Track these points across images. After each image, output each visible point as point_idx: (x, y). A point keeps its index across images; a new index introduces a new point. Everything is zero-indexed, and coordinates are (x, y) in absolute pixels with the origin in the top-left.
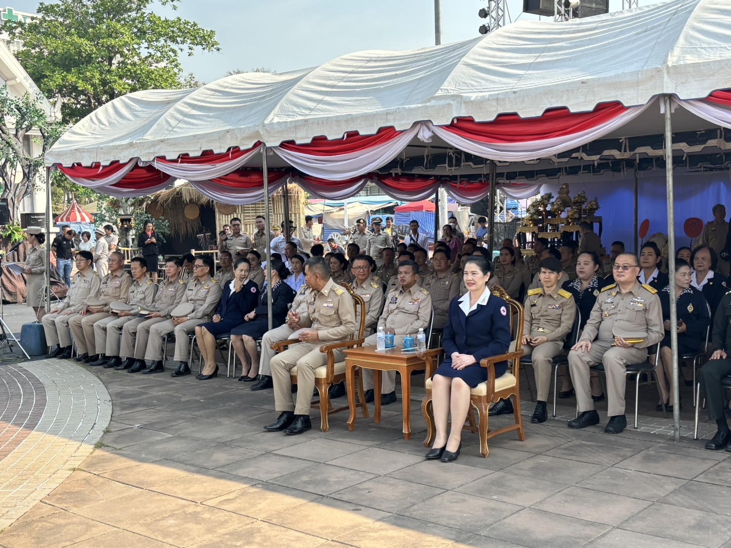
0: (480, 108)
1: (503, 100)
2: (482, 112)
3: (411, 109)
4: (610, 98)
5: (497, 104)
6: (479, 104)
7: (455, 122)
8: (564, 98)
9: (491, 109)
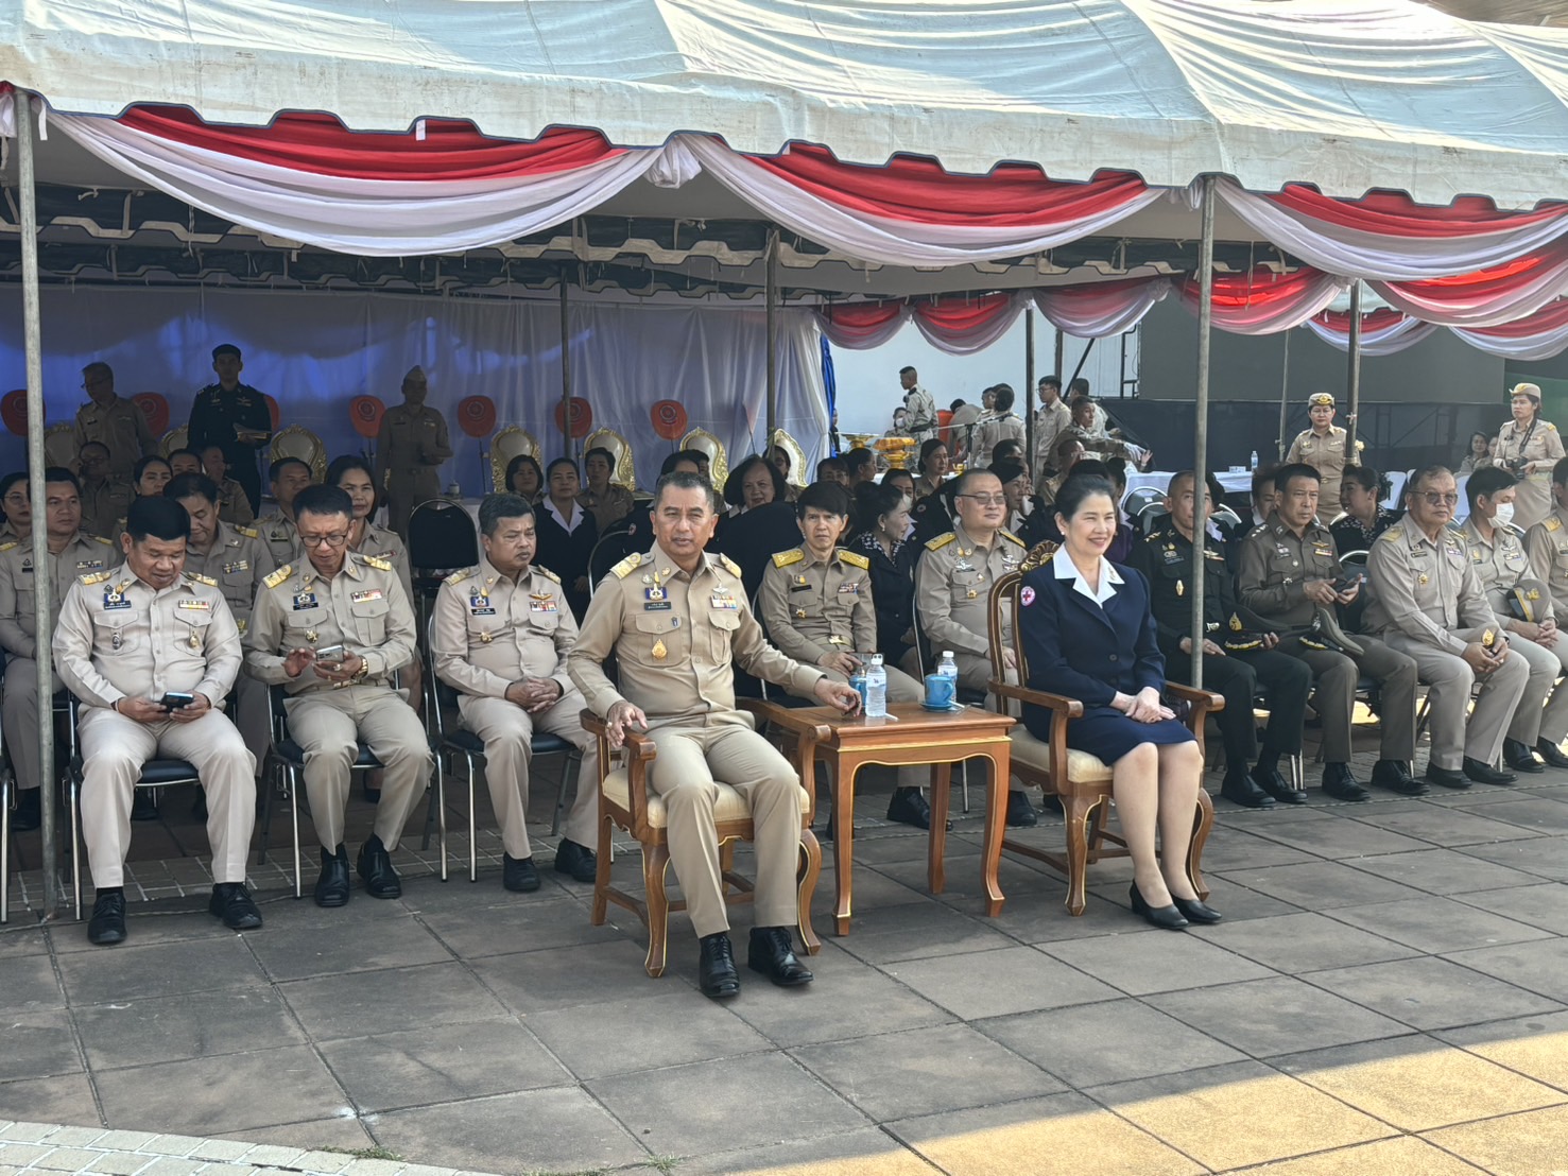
0: (852, 131)
1: (905, 122)
2: (856, 141)
3: (655, 95)
4: (1120, 162)
5: (892, 127)
6: (848, 120)
7: (787, 151)
8: (1037, 146)
9: (877, 138)
